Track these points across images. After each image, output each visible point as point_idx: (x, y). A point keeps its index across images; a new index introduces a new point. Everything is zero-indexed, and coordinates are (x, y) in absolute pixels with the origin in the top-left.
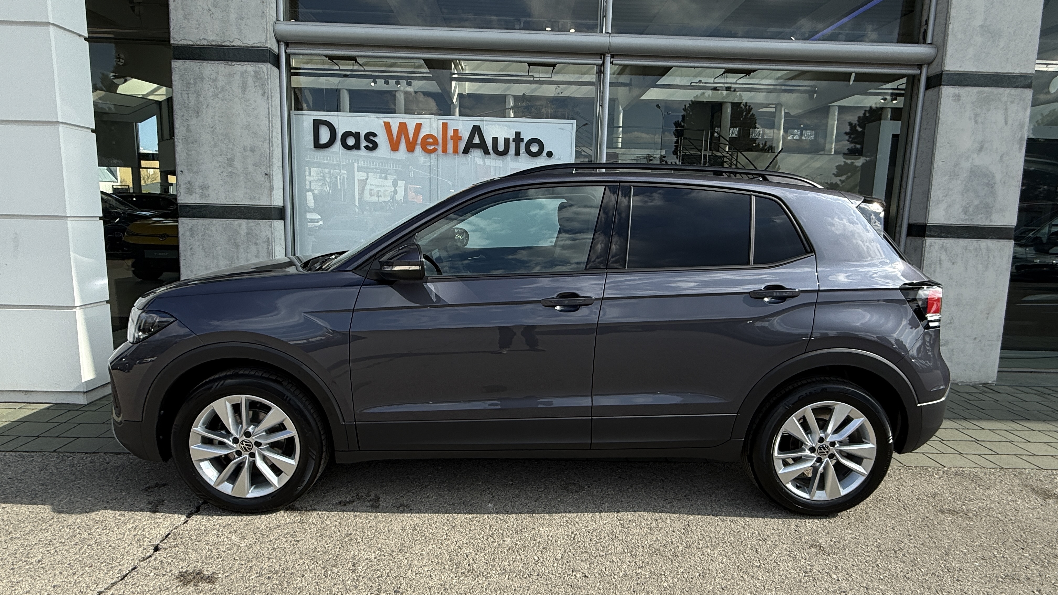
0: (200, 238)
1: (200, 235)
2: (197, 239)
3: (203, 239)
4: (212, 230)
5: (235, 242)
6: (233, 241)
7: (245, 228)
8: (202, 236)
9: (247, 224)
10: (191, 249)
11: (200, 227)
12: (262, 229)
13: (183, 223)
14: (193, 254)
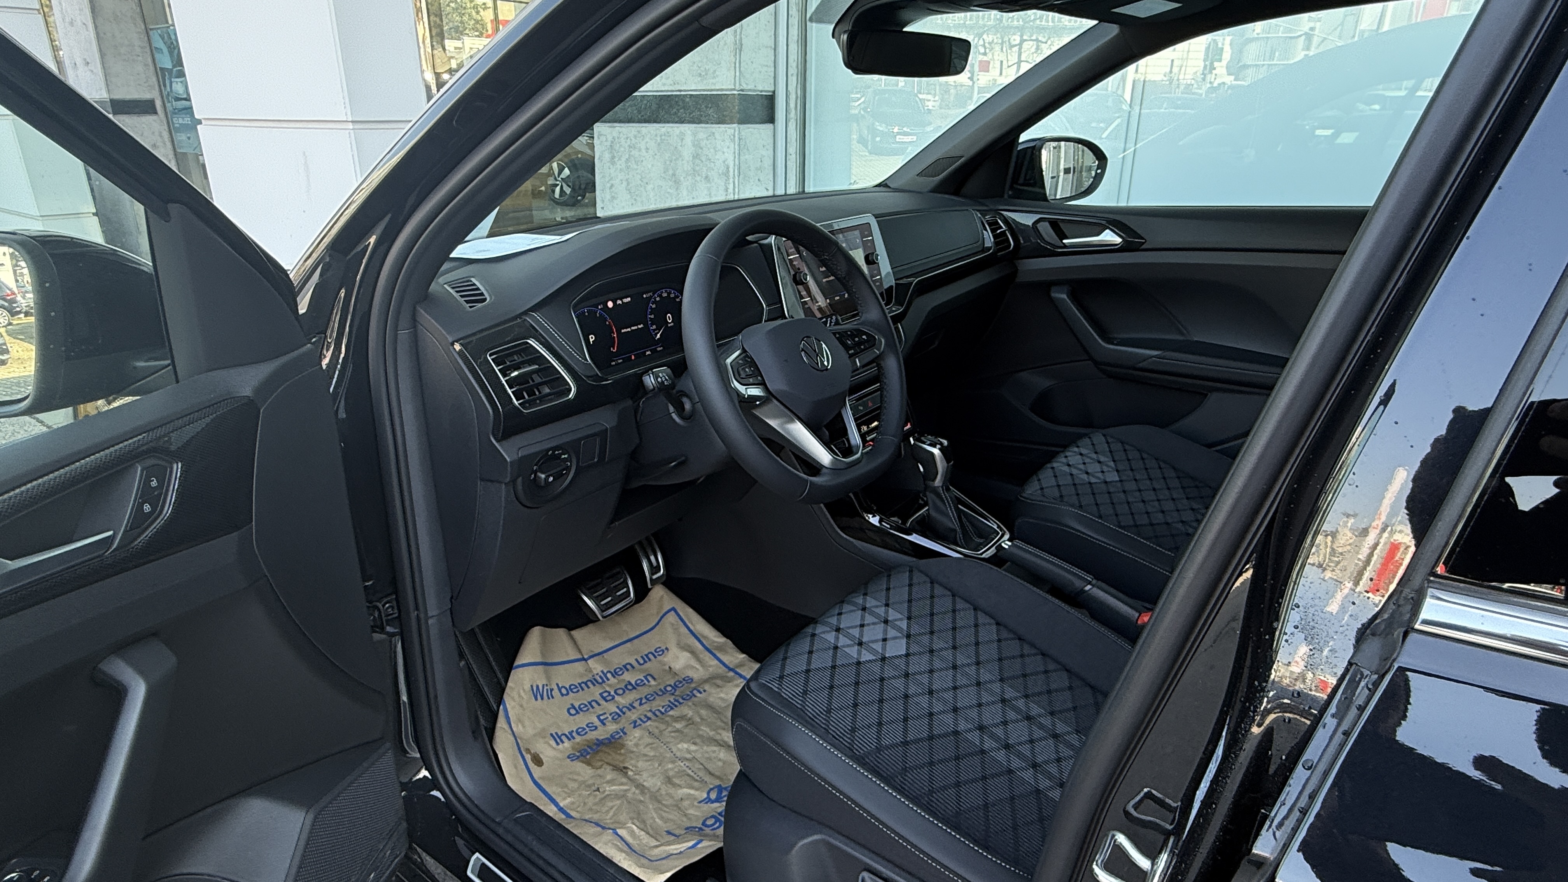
0: (624, 166)
1: (623, 159)
2: (619, 167)
3: (628, 167)
4: (640, 150)
5: (674, 175)
6: (671, 172)
7: (690, 144)
8: (627, 160)
9: (695, 134)
10: (612, 186)
11: (623, 141)
12: (719, 147)
13: (600, 135)
14: (613, 198)
